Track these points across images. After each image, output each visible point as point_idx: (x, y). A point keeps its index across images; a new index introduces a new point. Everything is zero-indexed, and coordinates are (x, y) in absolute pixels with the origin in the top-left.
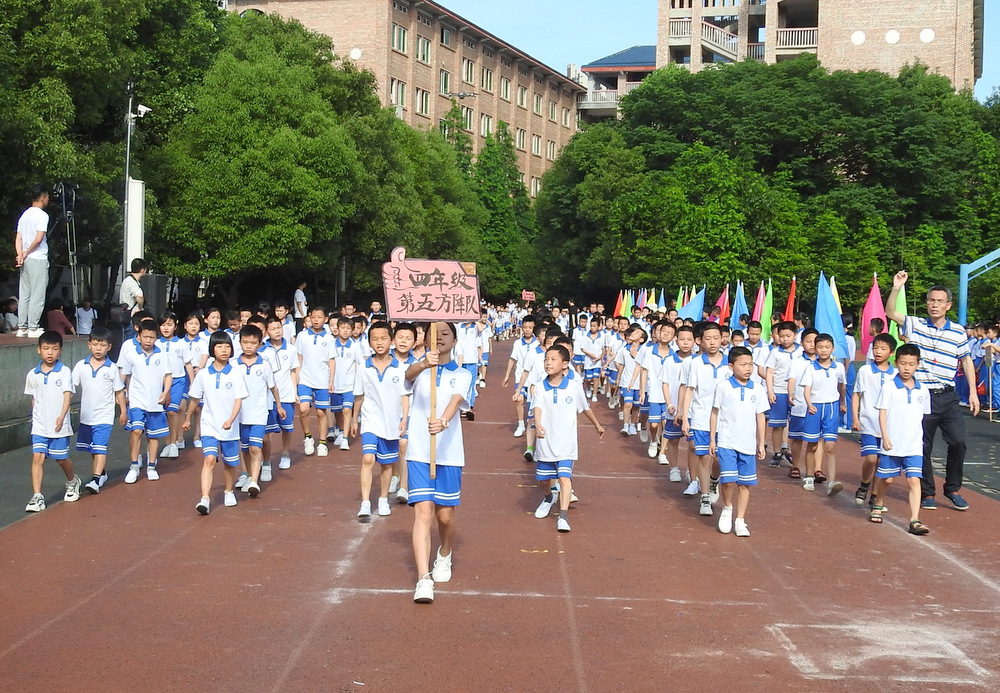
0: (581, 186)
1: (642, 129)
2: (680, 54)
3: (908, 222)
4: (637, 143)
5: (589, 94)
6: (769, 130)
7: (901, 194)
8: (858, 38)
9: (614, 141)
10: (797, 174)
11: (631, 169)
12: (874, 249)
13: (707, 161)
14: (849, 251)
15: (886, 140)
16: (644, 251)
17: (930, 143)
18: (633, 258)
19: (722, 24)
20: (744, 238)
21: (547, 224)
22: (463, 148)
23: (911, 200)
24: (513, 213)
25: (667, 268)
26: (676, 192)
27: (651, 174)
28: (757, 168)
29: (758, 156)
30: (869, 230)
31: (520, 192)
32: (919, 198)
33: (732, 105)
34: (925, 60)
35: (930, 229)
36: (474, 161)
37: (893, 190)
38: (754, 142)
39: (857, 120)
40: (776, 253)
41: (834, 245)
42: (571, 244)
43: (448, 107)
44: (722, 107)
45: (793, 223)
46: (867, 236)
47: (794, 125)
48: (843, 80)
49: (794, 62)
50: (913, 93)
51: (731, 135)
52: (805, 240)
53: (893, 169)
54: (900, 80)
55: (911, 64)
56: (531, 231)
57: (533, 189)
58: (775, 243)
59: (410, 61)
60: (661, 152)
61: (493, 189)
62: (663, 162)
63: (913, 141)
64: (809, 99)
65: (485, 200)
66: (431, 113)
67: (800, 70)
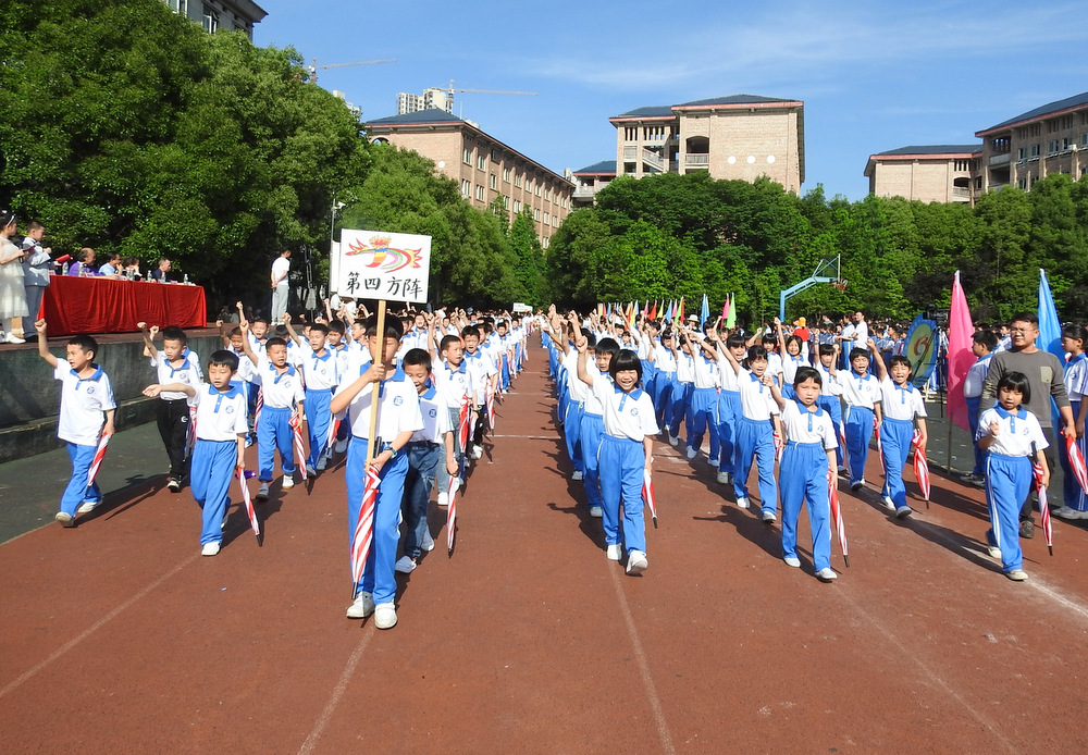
0: (573, 243)
1: (609, 212)
2: (630, 167)
3: (759, 266)
4: (605, 219)
5: (578, 189)
6: (680, 213)
7: (756, 250)
8: (732, 160)
9: (592, 217)
10: (697, 239)
11: (602, 234)
12: (740, 281)
13: (645, 230)
14: (725, 282)
15: (746, 220)
16: (609, 281)
17: (771, 221)
18: (603, 285)
19: (654, 150)
20: (666, 274)
21: (553, 265)
22: (504, 220)
23: (761, 254)
24: (533, 257)
25: (622, 291)
26: (628, 248)
27: (613, 237)
28: (674, 235)
29: (674, 228)
30: (737, 271)
31: (537, 245)
32: (765, 252)
33: (660, 198)
34: (768, 175)
35: (771, 270)
36: (510, 227)
37: (750, 248)
38: (672, 219)
39: (730, 207)
40: (685, 283)
41: (717, 279)
42: (567, 277)
43: (496, 196)
44: (654, 200)
45: (694, 266)
46: (736, 274)
47: (695, 210)
48: (722, 184)
49: (695, 174)
50: (762, 193)
51: (659, 216)
52: (701, 276)
53: (750, 236)
54: (754, 185)
55: (761, 176)
56: (543, 269)
57: (545, 244)
58: (684, 277)
59: (473, 169)
60: (619, 225)
61: (521, 244)
62: (620, 231)
63: (761, 220)
64: (703, 196)
65: (517, 250)
66: (485, 199)
67: (699, 178)
